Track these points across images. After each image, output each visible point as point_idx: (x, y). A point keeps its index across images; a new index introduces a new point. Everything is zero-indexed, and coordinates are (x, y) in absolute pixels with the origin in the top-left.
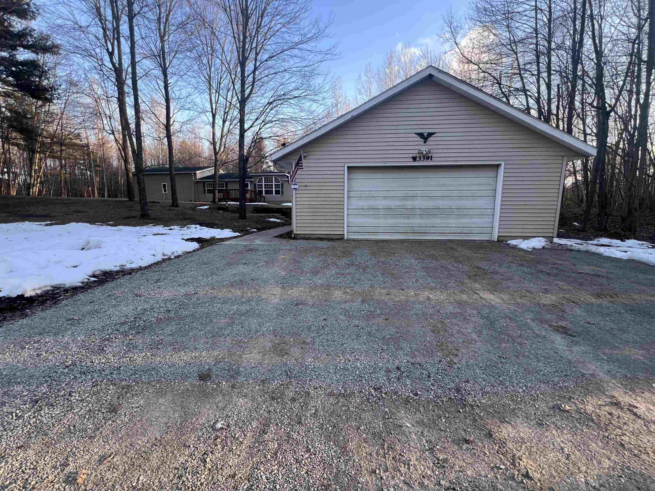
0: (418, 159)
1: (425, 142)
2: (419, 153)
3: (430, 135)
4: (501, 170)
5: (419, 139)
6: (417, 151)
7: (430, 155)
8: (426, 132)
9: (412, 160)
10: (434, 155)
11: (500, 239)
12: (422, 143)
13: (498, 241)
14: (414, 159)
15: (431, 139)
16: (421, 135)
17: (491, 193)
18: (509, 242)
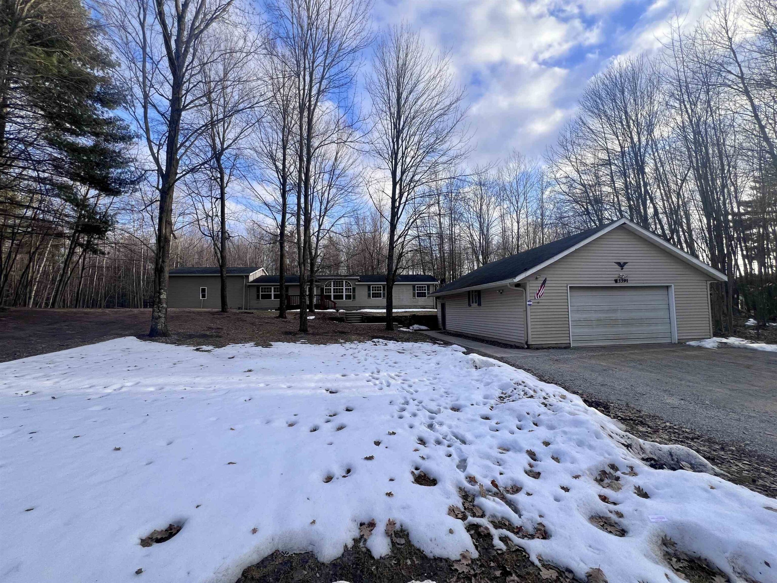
0: (618, 281)
1: (622, 269)
2: (619, 277)
3: (625, 263)
4: (672, 290)
5: (617, 266)
6: (617, 276)
7: (626, 279)
8: (622, 261)
9: (614, 282)
10: (629, 279)
11: (681, 341)
12: (620, 270)
13: (678, 343)
14: (616, 281)
15: (625, 267)
16: (619, 264)
17: (667, 307)
18: (688, 343)
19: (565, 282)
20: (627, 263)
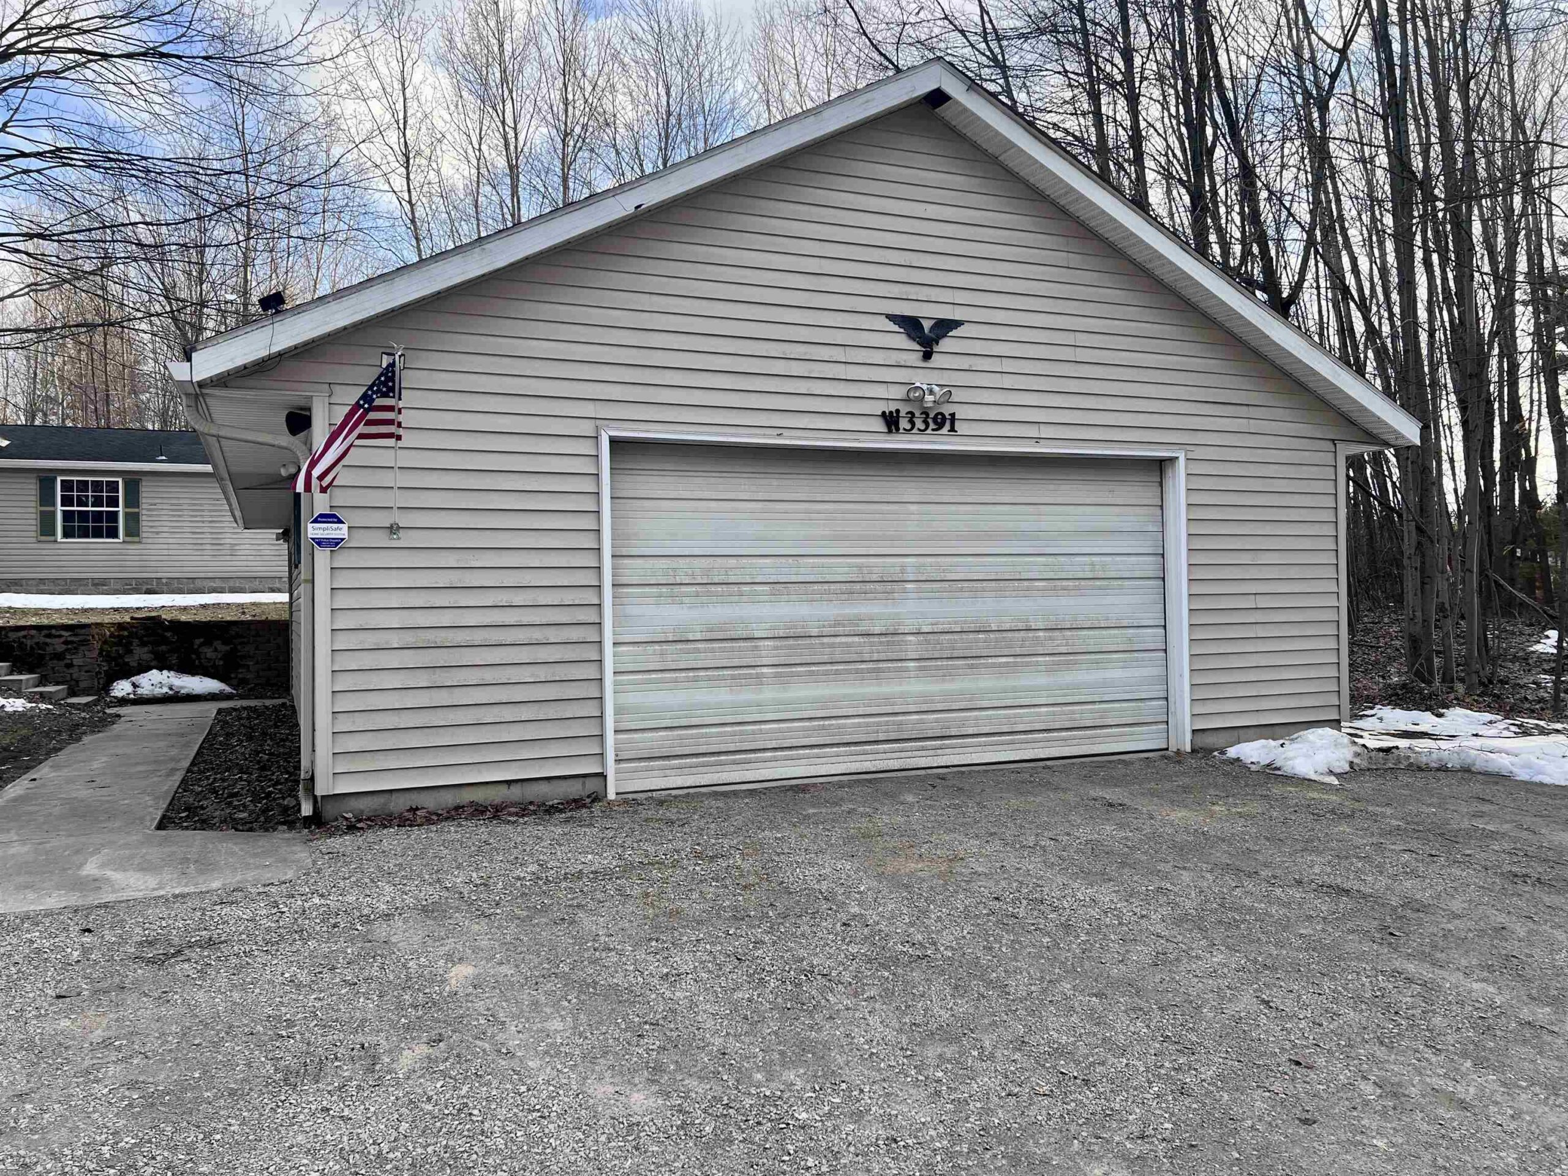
0: (904, 424)
1: (927, 356)
2: (907, 400)
3: (945, 327)
4: (1179, 481)
5: (902, 341)
6: (899, 392)
7: (947, 410)
8: (928, 313)
9: (880, 426)
10: (961, 412)
11: (1209, 740)
12: (915, 359)
13: (1193, 751)
14: (891, 421)
15: (945, 345)
16: (910, 325)
17: (1149, 565)
18: (1232, 752)
19: (589, 410)
20: (957, 324)
